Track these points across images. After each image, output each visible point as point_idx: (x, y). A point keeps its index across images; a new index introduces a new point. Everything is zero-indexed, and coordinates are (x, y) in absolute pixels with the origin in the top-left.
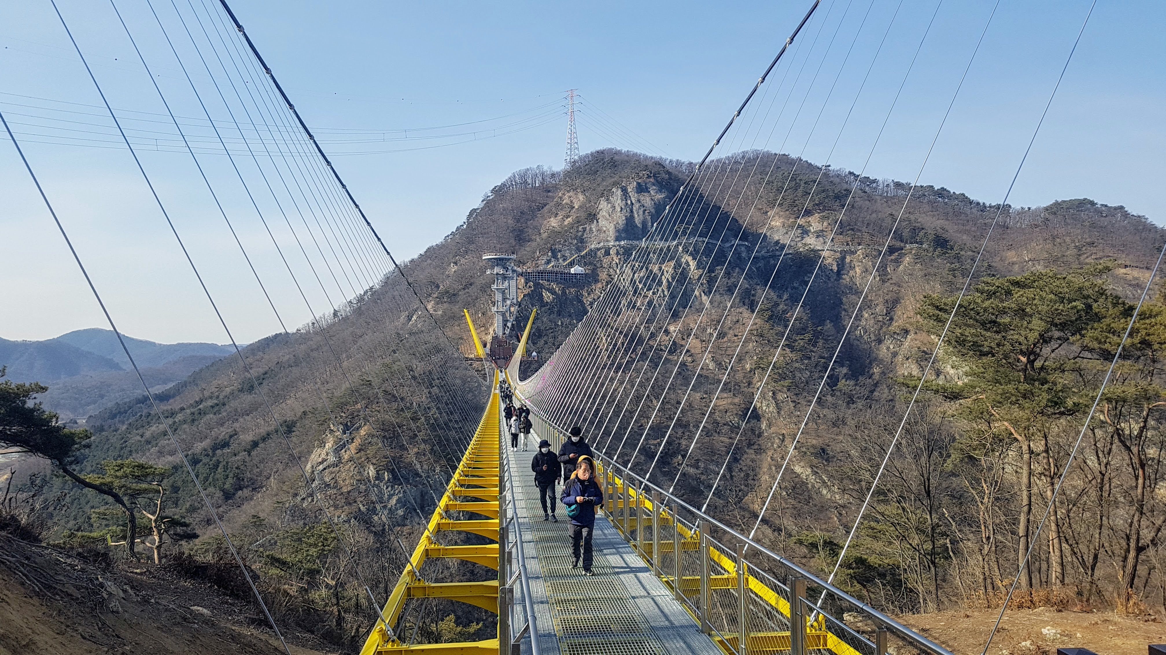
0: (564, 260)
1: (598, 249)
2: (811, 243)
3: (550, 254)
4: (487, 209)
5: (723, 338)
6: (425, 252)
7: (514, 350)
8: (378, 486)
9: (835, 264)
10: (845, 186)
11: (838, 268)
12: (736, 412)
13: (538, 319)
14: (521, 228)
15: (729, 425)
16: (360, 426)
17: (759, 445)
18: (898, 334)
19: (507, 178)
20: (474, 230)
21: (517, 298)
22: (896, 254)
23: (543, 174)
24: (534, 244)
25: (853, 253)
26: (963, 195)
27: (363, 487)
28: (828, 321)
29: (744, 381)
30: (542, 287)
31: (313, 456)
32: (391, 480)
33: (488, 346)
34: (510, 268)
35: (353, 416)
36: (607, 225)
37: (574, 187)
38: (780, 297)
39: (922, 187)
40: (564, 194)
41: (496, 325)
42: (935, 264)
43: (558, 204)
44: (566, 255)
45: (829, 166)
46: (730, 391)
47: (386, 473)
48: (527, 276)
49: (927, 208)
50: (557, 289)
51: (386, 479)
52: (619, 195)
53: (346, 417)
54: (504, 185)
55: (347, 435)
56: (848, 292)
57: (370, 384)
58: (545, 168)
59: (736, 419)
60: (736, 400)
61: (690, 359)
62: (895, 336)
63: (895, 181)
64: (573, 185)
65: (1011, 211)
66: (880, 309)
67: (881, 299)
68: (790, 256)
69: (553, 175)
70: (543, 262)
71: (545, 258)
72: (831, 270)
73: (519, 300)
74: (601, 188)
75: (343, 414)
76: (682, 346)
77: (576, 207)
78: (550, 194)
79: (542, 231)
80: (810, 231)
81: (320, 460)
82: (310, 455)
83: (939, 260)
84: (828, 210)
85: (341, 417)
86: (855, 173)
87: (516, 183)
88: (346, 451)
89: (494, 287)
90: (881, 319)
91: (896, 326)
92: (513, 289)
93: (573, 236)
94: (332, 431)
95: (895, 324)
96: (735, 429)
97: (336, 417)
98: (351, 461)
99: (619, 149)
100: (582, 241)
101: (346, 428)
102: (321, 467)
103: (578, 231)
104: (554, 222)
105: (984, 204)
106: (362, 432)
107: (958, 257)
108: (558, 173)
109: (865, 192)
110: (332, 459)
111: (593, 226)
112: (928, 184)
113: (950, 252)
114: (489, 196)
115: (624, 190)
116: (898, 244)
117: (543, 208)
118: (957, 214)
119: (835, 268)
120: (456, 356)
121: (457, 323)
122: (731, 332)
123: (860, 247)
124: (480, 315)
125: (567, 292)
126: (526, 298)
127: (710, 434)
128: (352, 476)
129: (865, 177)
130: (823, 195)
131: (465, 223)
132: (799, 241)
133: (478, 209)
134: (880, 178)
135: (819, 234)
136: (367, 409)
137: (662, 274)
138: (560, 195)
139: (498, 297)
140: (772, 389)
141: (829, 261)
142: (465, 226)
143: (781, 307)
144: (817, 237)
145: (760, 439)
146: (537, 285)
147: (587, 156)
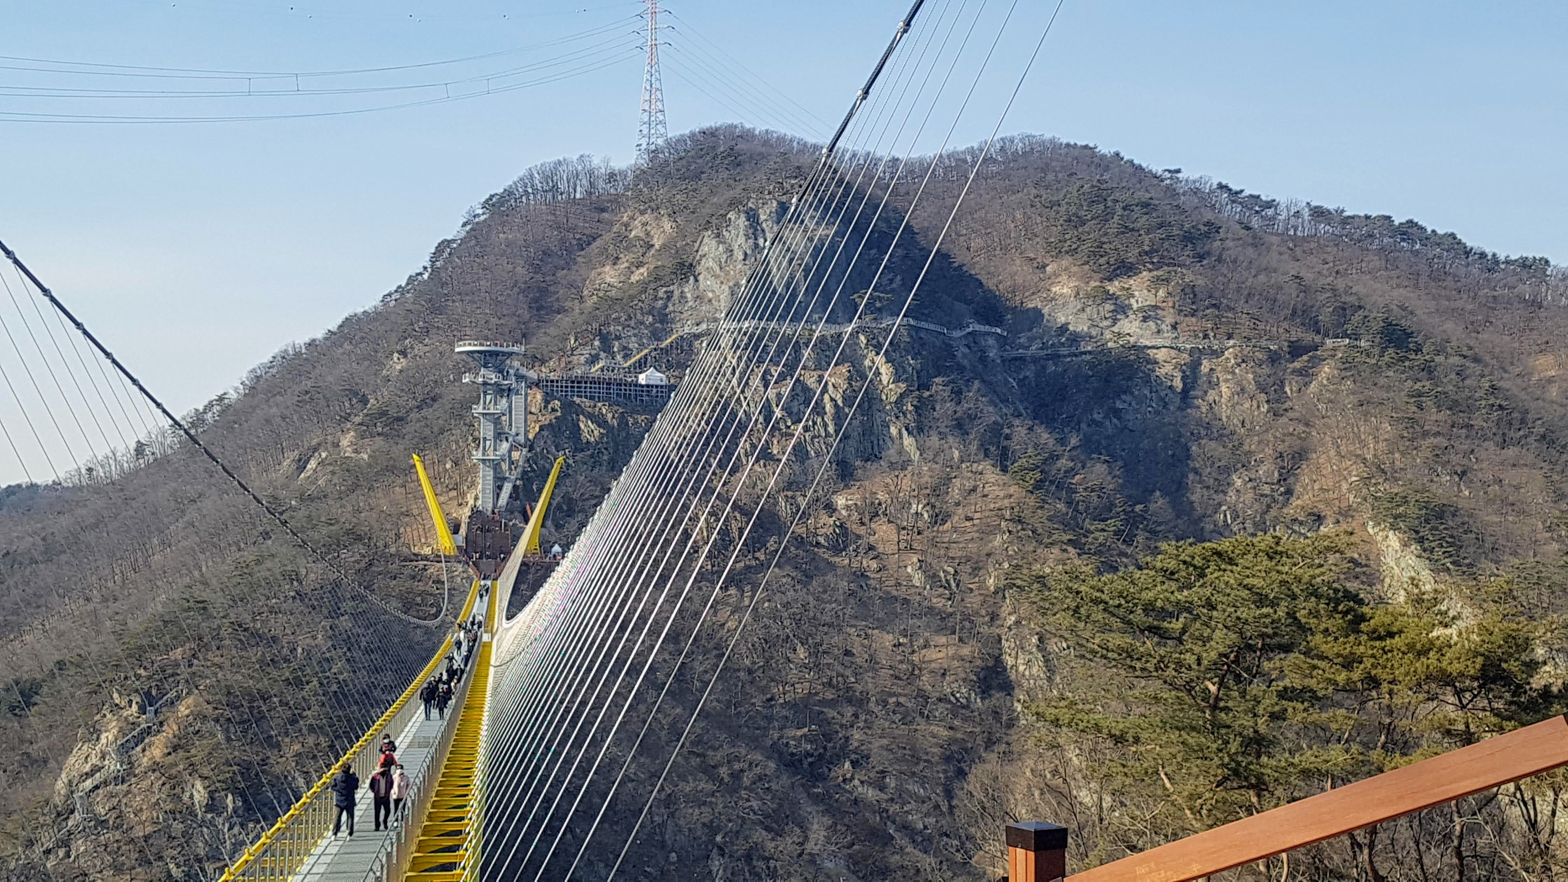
0: (626, 357)
1: (697, 336)
2: (1131, 331)
3: (597, 343)
4: (473, 242)
5: (944, 522)
6: (340, 326)
7: (516, 538)
8: (212, 822)
9: (1178, 375)
10: (1208, 216)
11: (1185, 384)
12: (963, 675)
13: (567, 475)
14: (543, 285)
15: (950, 702)
16: (178, 697)
17: (1008, 744)
18: (1301, 523)
19: (516, 179)
20: (443, 285)
21: (526, 432)
22: (1305, 358)
23: (591, 173)
24: (564, 320)
25: (1217, 354)
26: (1453, 236)
27: (177, 827)
28: (1158, 493)
29: (983, 612)
30: (579, 410)
31: (71, 760)
32: (240, 812)
33: (463, 531)
34: (512, 371)
35: (167, 674)
36: (716, 287)
37: (653, 204)
38: (1062, 441)
39: (1367, 217)
40: (632, 218)
41: (480, 487)
42: (1382, 381)
43: (621, 239)
44: (631, 346)
45: (1178, 171)
46: (954, 633)
47: (230, 797)
48: (549, 389)
49: (1377, 262)
50: (610, 415)
51: (230, 809)
52: (742, 226)
53: (149, 678)
54: (509, 192)
55: (150, 715)
56: (1203, 433)
57: (204, 608)
58: (596, 162)
59: (964, 691)
60: (966, 651)
61: (874, 565)
62: (1296, 528)
63: (1313, 204)
64: (651, 200)
65: (1548, 273)
66: (1267, 470)
67: (1269, 451)
68: (1088, 357)
69: (612, 177)
70: (582, 359)
71: (586, 351)
72: (1171, 387)
73: (531, 436)
74: (707, 210)
75: (142, 672)
76: (859, 537)
77: (657, 247)
78: (605, 215)
79: (586, 292)
80: (1130, 306)
81: (87, 768)
82: (67, 759)
83: (1391, 374)
84: (1168, 265)
85: (138, 677)
86: (1231, 186)
87: (536, 191)
88: (144, 750)
89: (478, 409)
90: (1268, 492)
91: (1297, 506)
92: (518, 415)
93: (647, 309)
94: (116, 708)
95: (1295, 502)
96: (959, 708)
97: (126, 678)
98: (154, 771)
99: (748, 126)
100: (664, 319)
101: (148, 700)
102: (89, 784)
103: (656, 299)
104: (610, 275)
105: (1494, 255)
106: (183, 710)
107: (1428, 369)
108: (623, 174)
109: (1248, 228)
110: (113, 765)
111: (688, 289)
112: (1381, 213)
113: (1413, 357)
114: (478, 215)
115: (753, 218)
116: (1309, 337)
117: (589, 244)
118: (1438, 276)
119: (1178, 384)
120: (393, 550)
121: (399, 481)
122: (960, 510)
123: (1231, 342)
124: (448, 466)
125: (631, 421)
126: (545, 433)
127: (909, 718)
128: (157, 803)
129: (1251, 196)
130: (1160, 234)
131: (425, 268)
132: (1108, 327)
133: (454, 241)
134: (1281, 199)
135: (1148, 315)
136: (195, 662)
137: (825, 390)
138: (625, 219)
139: (486, 430)
140: (1038, 629)
141: (1167, 369)
142: (426, 276)
143: (1064, 463)
144: (1145, 319)
145: (1012, 732)
146: (568, 406)
147: (681, 140)
